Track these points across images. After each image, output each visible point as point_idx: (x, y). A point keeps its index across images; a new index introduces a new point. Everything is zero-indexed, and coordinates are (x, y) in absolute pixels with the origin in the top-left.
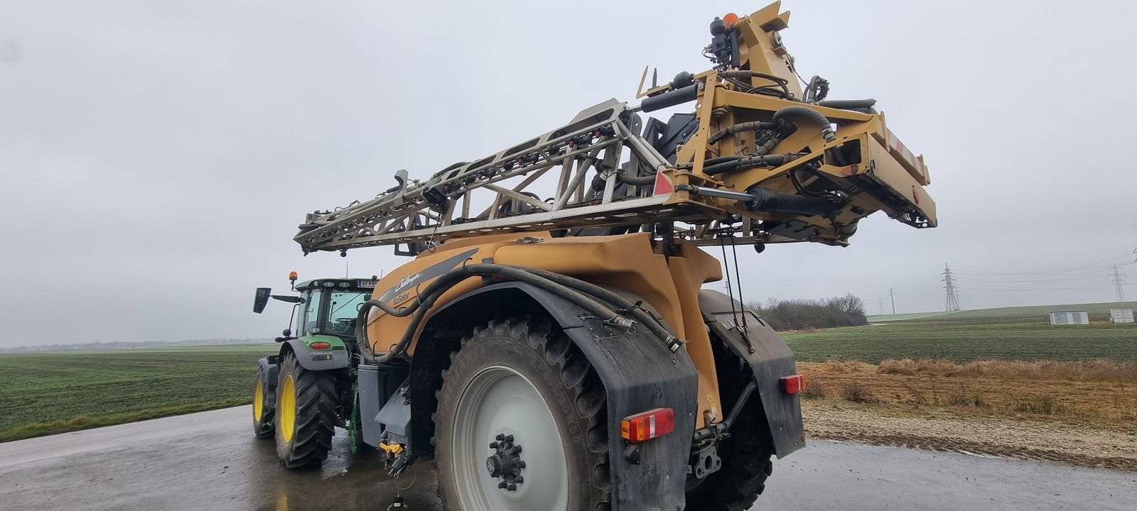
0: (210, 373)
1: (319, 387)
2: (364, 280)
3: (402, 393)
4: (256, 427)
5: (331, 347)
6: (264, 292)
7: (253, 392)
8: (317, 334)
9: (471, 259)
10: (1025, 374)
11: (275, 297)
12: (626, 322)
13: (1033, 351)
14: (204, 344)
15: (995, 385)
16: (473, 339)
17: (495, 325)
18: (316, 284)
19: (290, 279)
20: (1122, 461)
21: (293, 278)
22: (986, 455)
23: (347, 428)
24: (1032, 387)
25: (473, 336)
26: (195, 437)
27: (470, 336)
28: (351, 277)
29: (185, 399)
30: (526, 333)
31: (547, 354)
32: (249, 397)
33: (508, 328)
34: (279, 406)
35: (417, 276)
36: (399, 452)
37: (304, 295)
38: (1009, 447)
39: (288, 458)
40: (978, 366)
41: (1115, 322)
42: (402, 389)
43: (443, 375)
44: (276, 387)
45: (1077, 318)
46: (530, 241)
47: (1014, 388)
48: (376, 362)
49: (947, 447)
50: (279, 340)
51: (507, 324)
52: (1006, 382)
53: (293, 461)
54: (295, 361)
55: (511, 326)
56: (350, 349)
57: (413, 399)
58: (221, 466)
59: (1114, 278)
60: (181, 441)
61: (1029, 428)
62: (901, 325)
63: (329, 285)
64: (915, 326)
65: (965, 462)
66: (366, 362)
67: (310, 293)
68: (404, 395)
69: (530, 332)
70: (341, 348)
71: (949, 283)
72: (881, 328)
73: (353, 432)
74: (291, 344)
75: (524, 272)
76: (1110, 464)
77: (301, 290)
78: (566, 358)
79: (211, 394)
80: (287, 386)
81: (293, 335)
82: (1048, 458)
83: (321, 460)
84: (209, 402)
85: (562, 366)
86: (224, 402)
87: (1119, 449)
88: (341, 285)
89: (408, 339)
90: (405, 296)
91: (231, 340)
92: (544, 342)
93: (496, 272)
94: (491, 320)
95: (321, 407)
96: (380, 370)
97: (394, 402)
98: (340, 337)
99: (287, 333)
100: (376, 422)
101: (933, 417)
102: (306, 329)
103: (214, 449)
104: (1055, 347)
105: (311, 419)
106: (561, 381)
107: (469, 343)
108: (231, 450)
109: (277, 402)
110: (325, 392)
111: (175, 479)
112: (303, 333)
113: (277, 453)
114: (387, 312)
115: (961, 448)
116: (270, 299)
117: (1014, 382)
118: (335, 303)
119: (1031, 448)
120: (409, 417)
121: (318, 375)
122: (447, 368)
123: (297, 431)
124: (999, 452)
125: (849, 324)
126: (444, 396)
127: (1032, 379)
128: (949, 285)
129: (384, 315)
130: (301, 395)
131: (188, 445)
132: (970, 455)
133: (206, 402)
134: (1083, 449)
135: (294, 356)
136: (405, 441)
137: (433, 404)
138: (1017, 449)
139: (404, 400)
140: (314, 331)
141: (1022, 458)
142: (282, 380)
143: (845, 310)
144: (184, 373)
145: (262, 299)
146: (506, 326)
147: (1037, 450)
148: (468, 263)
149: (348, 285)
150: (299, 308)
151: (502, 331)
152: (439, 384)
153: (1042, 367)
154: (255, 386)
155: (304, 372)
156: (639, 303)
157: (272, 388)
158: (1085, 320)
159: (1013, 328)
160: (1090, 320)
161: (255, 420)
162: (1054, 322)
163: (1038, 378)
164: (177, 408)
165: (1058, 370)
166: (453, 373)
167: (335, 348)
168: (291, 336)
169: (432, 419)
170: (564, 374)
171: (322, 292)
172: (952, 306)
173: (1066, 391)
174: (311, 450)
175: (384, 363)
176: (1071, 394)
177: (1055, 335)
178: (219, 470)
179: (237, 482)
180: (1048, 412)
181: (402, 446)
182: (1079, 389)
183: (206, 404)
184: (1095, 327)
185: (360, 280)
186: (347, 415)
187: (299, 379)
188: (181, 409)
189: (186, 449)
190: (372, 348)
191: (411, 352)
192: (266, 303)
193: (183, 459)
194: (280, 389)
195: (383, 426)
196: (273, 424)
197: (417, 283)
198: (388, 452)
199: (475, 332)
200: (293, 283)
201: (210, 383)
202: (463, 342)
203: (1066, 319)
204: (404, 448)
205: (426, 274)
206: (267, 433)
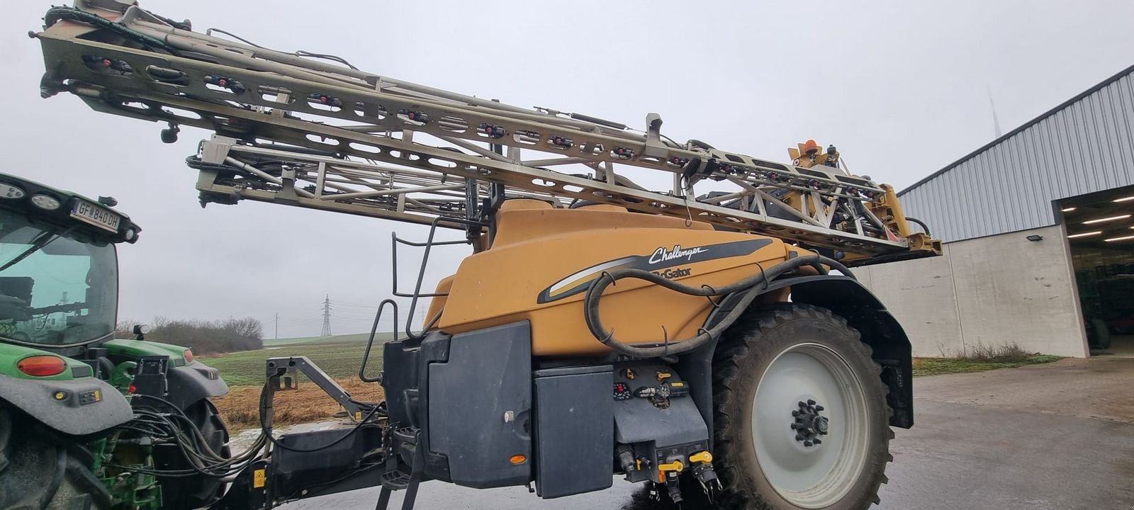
5: (69, 370)
35: (697, 251)
59: (421, 314)
71: (327, 312)
88: (37, 200)
125: (247, 348)
128: (327, 314)
143: (242, 333)
149: (54, 204)
167: (77, 373)
172: (327, 332)
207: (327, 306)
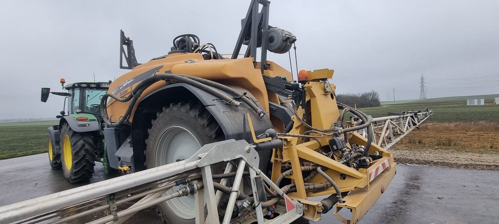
0: (20, 137)
1: (84, 141)
2: (104, 83)
3: (128, 141)
4: (51, 164)
5: (88, 120)
6: (46, 90)
7: (48, 147)
8: (80, 113)
9: (159, 71)
10: (447, 129)
11: (53, 93)
12: (238, 103)
13: (455, 118)
14: (14, 121)
15: (432, 134)
16: (163, 112)
17: (173, 105)
18: (76, 85)
19: (61, 83)
20: (471, 165)
21: (63, 82)
22: (415, 164)
23: (102, 162)
24: (449, 135)
25: (162, 111)
26: (16, 170)
27: (161, 111)
28: (97, 81)
29: (7, 151)
30: (188, 109)
31: (199, 119)
32: (45, 149)
33: (180, 107)
34: (63, 152)
35: (132, 80)
36: (129, 170)
37: (70, 92)
38: (426, 161)
39: (70, 177)
40: (427, 126)
41: (496, 104)
42: (128, 140)
43: (148, 132)
44: (60, 142)
45: (479, 102)
46: (191, 62)
47: (440, 136)
48: (112, 126)
49: (399, 162)
50: (58, 117)
51: (179, 105)
52: (438, 133)
53: (74, 179)
54: (68, 127)
55: (182, 105)
56: (100, 121)
57: (134, 145)
58: (33, 183)
60: (8, 172)
61: (438, 153)
62: (396, 106)
63: (84, 85)
64: (403, 107)
65: (405, 168)
66: (108, 127)
67: (73, 90)
68: (129, 142)
69: (191, 109)
70: (94, 120)
71: (422, 85)
72: (387, 108)
73: (105, 164)
74: (66, 119)
75: (186, 78)
76: (466, 166)
77: (68, 88)
78: (208, 121)
79: (22, 148)
80: (66, 141)
81: (66, 114)
82: (441, 165)
83: (89, 178)
84: (22, 152)
85: (206, 125)
86: (31, 152)
87: (473, 160)
88: (91, 85)
89: (129, 112)
90: (125, 91)
91: (30, 119)
92: (197, 113)
93: (172, 78)
94: (171, 103)
95: (87, 150)
96: (116, 130)
97: (125, 146)
98: (94, 114)
99: (63, 113)
100: (116, 156)
101: (398, 149)
102: (73, 110)
103: (28, 175)
104: (465, 116)
105: (81, 157)
106: (206, 132)
107: (161, 115)
108: (38, 176)
109: (61, 149)
110: (88, 144)
111: (8, 191)
112: (72, 112)
113: (64, 176)
114: (117, 100)
115: (405, 162)
116: (50, 94)
117: (441, 133)
118: (88, 96)
119: (436, 161)
120: (132, 153)
121: (83, 135)
122: (151, 128)
123: (74, 164)
124: (421, 163)
125: (371, 106)
126: (150, 142)
127: (450, 131)
129: (116, 101)
130: (74, 145)
131: (13, 174)
132: (408, 165)
133: (20, 152)
134: (458, 161)
135: (68, 125)
136: (132, 165)
137: (145, 146)
138: (429, 161)
139: (129, 145)
140: (78, 111)
141: (430, 166)
142: (62, 138)
143: (370, 99)
144: (4, 138)
145: (45, 95)
146: (179, 106)
147: (438, 162)
148: (157, 73)
149: (95, 86)
150: (68, 99)
151: (177, 108)
152: (147, 136)
153: (455, 125)
154: (48, 143)
155: (75, 133)
156: (245, 94)
157: (58, 142)
158: (482, 103)
159: (449, 107)
160: (485, 103)
161: (50, 160)
162: (468, 104)
163: (452, 130)
164: (4, 156)
165: (462, 126)
166: (154, 130)
167: (91, 120)
168: (65, 115)
169: (144, 153)
170: (207, 128)
171: (80, 90)
172: (423, 96)
173: (463, 136)
174: (83, 173)
175: (116, 126)
176: (465, 137)
177: (467, 110)
178: (32, 185)
179: (43, 190)
180: (450, 146)
181: (130, 167)
182: (469, 135)
183: (20, 153)
184: (487, 106)
185: (102, 83)
186: (101, 155)
187: (72, 137)
188: (6, 156)
189: (12, 176)
190: (110, 118)
191: (131, 120)
192: (48, 96)
193: (11, 181)
194: (62, 143)
195: (119, 158)
196: (61, 162)
197: (132, 84)
198: (123, 170)
199: (164, 109)
200: (63, 85)
201: (21, 143)
202: (158, 115)
203: (474, 103)
204: (131, 168)
205: (136, 79)
206: (57, 166)
207: (422, 81)
